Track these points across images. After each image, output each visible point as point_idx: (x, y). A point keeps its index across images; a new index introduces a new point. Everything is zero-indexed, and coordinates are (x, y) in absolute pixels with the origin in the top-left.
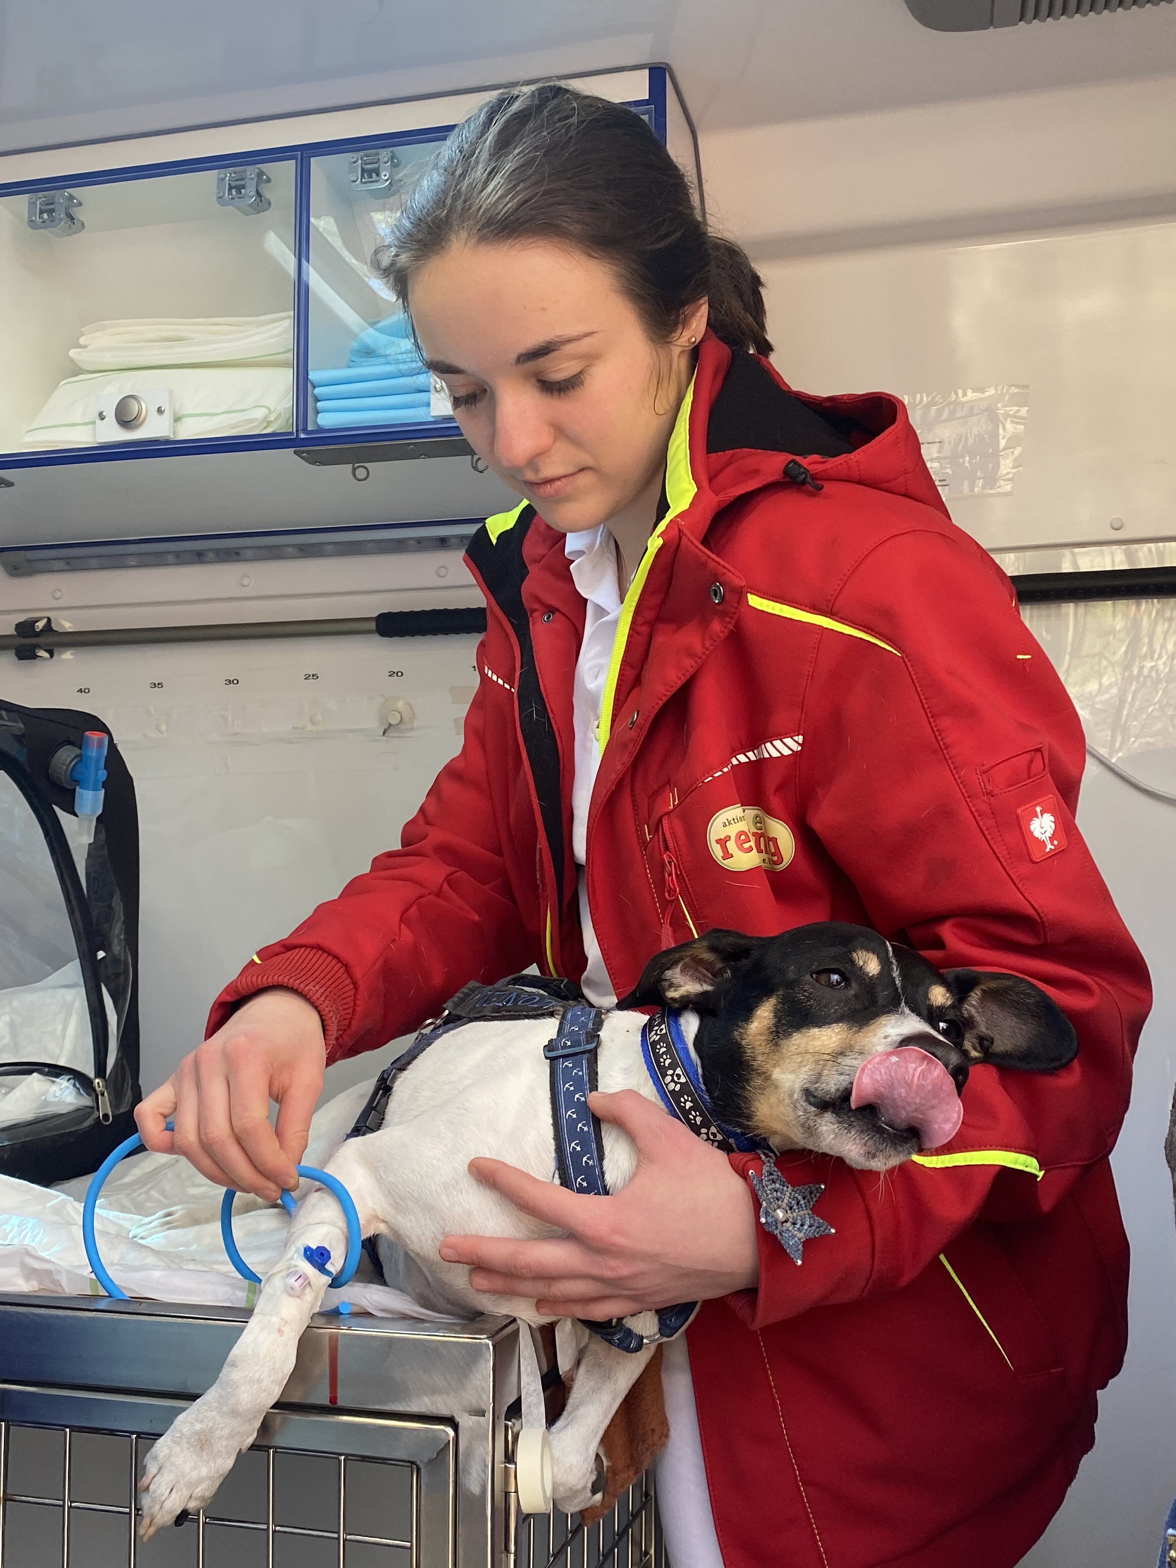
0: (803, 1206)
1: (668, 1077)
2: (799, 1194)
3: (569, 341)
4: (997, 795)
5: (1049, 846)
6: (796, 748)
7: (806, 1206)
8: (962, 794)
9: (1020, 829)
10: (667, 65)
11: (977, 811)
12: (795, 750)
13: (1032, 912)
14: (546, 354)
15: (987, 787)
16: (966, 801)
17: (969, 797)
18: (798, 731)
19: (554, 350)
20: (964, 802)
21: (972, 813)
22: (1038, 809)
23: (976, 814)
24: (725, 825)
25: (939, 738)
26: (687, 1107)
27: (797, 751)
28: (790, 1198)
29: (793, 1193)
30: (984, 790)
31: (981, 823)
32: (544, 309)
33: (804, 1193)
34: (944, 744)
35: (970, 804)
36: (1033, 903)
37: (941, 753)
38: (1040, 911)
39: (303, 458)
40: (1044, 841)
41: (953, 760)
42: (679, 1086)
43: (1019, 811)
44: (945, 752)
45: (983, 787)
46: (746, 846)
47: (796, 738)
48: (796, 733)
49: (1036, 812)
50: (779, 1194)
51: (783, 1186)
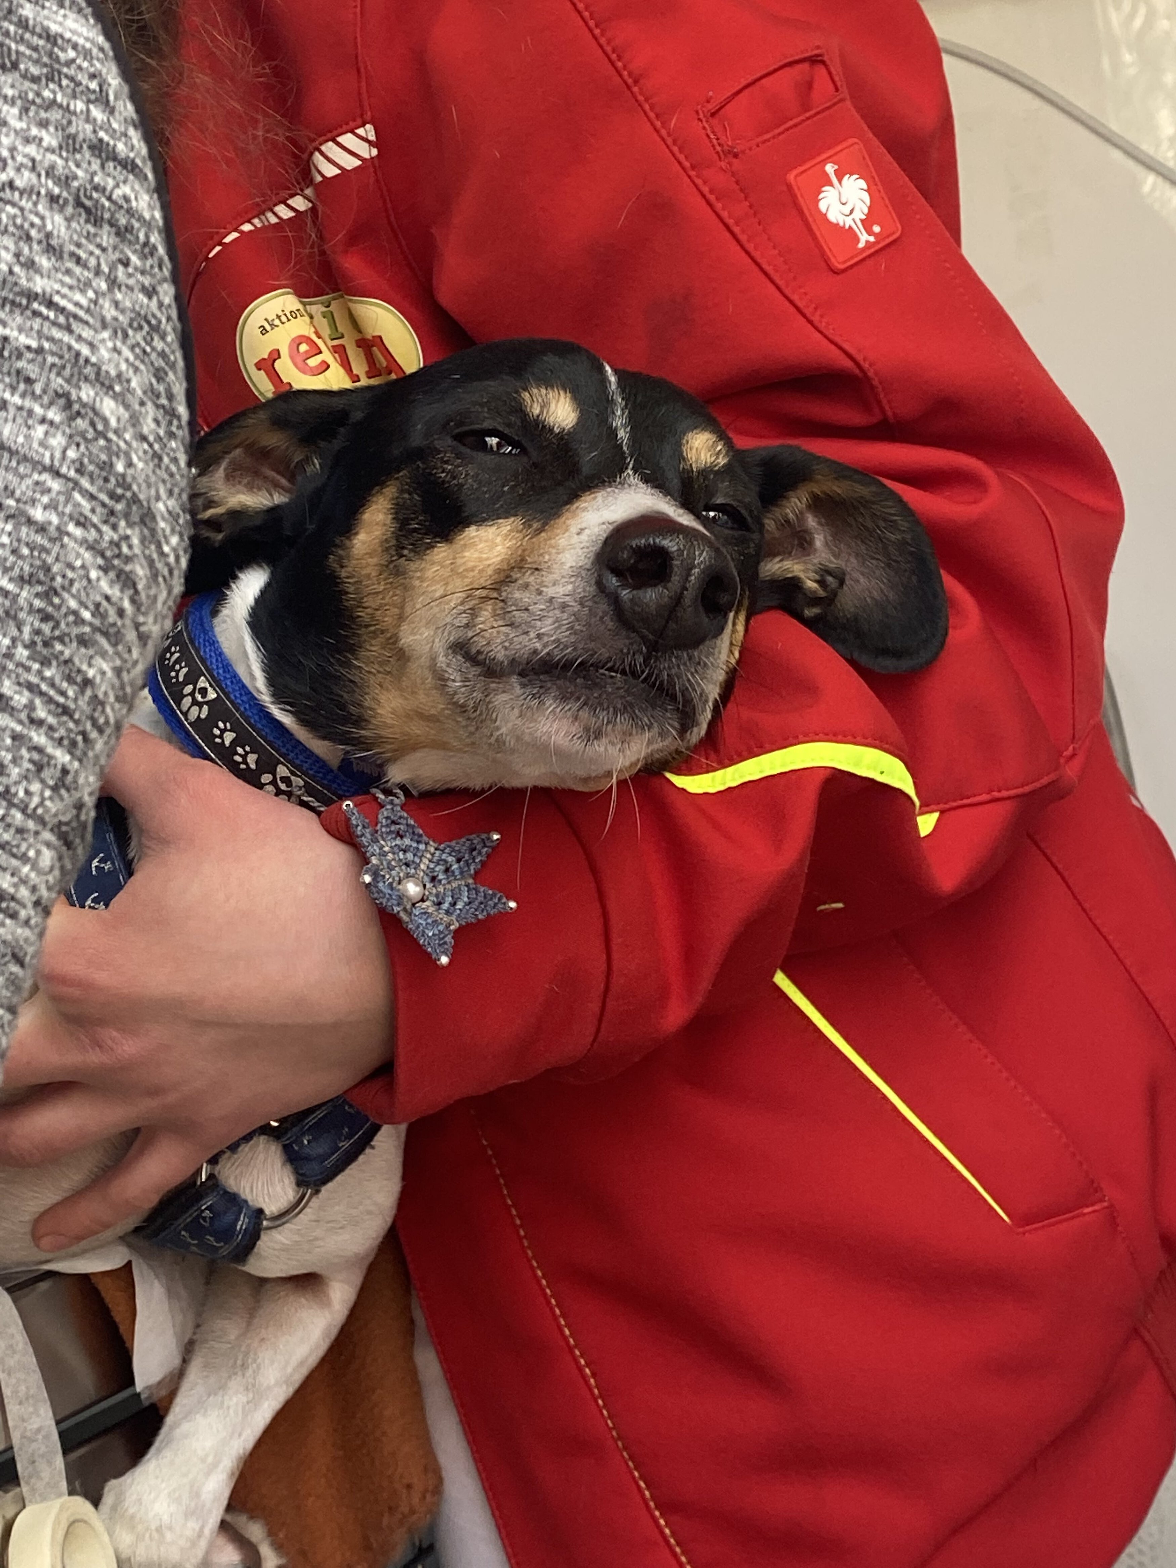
0: (457, 873)
1: (185, 699)
2: (450, 855)
4: (743, 152)
5: (864, 238)
6: (367, 152)
7: (462, 873)
8: (680, 163)
9: (801, 212)
11: (711, 191)
12: (367, 156)
13: (848, 364)
15: (723, 139)
16: (689, 177)
17: (693, 167)
18: (362, 116)
20: (686, 179)
21: (704, 196)
22: (830, 168)
23: (712, 198)
24: (264, 331)
25: (620, 64)
26: (227, 743)
27: (372, 158)
28: (430, 861)
29: (438, 853)
30: (719, 148)
31: (725, 214)
33: (459, 851)
34: (630, 74)
35: (699, 182)
36: (846, 346)
37: (628, 93)
38: (859, 358)
40: (850, 227)
41: (654, 100)
42: (205, 708)
43: (791, 177)
44: (635, 89)
45: (715, 141)
46: (313, 362)
47: (361, 131)
48: (359, 121)
49: (826, 175)
50: (410, 856)
51: (418, 842)
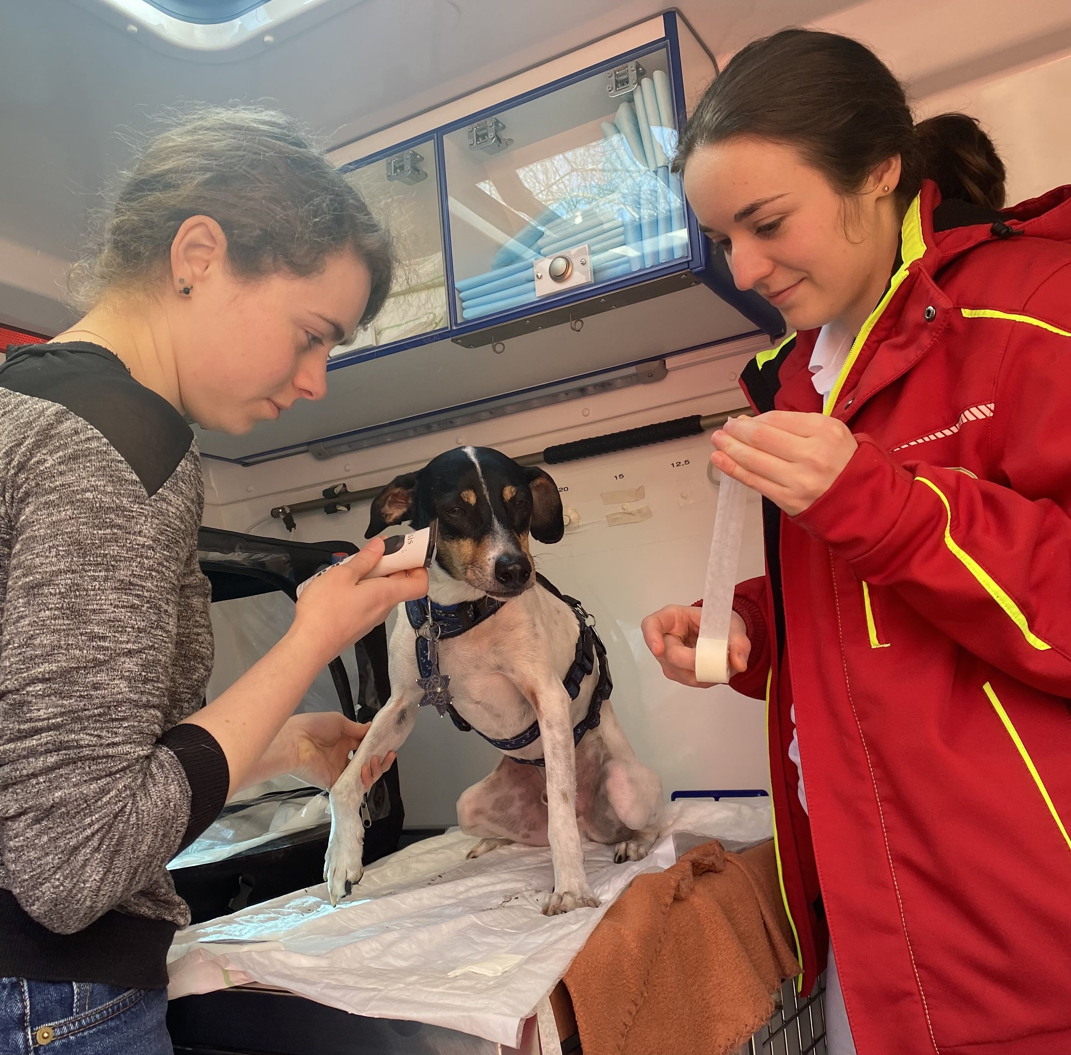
3: (766, 202)
6: (990, 413)
10: (677, 9)
14: (752, 212)
18: (991, 400)
19: (757, 209)
27: (990, 417)
32: (746, 183)
39: (458, 343)
48: (989, 402)
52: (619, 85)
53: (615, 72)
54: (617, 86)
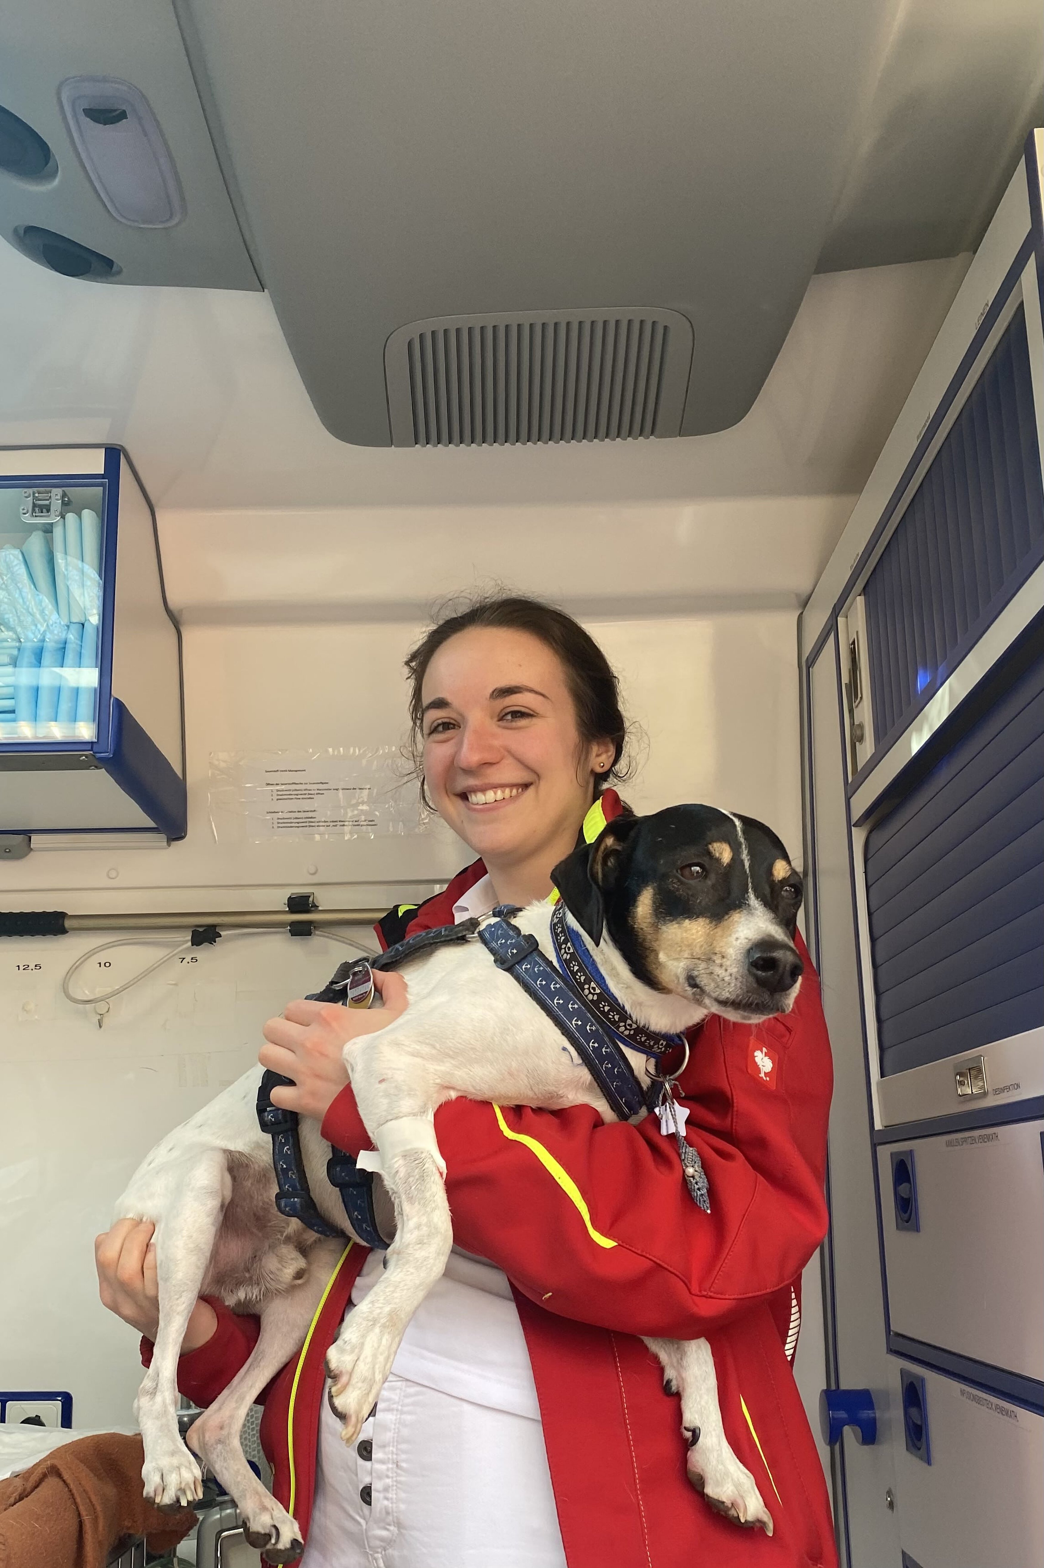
10: (122, 446)
52: (37, 509)
53: (34, 493)
54: (33, 510)
